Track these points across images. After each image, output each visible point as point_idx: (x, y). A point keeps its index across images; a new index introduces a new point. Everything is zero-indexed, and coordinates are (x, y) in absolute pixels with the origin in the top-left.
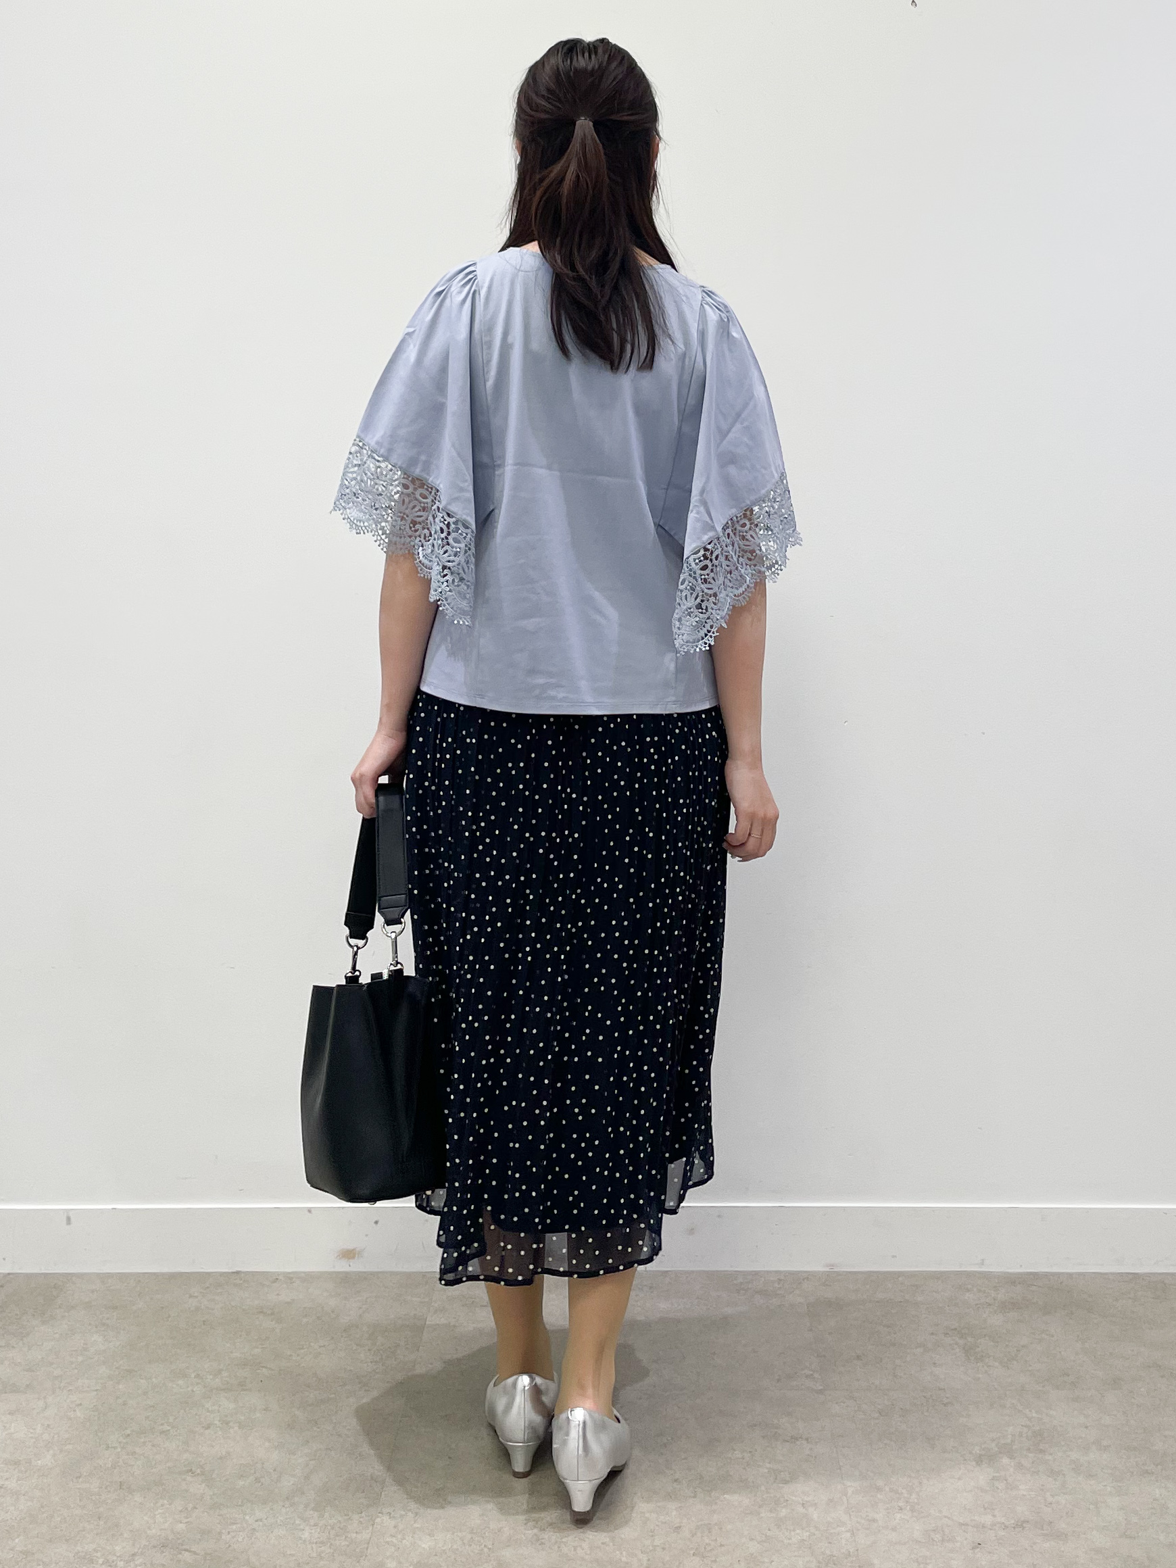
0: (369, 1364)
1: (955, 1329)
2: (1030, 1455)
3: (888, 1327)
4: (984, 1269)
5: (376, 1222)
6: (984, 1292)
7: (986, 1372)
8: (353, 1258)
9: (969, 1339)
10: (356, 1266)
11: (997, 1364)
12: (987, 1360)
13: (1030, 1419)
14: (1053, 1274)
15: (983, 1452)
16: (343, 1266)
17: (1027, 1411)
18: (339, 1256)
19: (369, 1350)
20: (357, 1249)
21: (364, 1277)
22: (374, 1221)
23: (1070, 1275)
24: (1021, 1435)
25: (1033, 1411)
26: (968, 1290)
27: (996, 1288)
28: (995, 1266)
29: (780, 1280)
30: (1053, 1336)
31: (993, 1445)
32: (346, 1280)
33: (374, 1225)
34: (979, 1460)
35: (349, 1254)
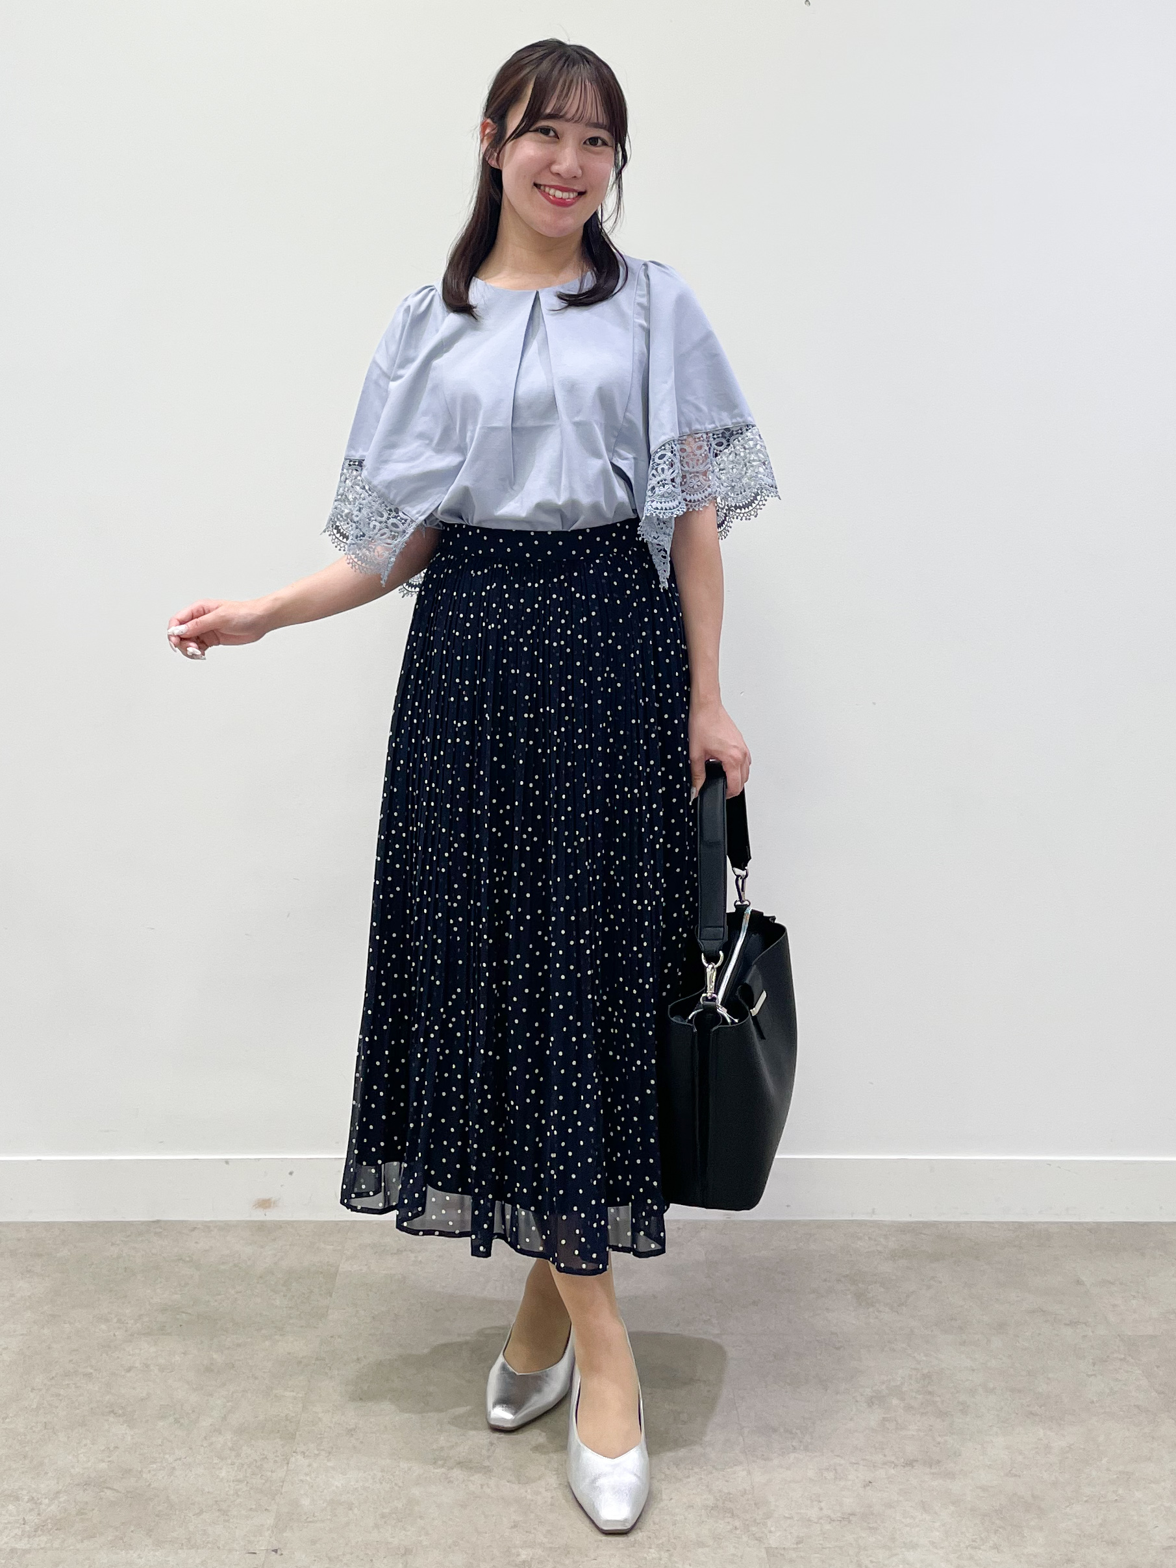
0: (285, 1309)
1: (847, 1276)
2: (919, 1397)
3: (783, 1274)
4: (875, 1218)
5: (291, 1173)
6: (875, 1240)
7: (877, 1318)
8: (269, 1207)
9: (860, 1285)
10: (271, 1215)
11: (887, 1309)
12: (877, 1305)
13: (919, 1362)
14: (941, 1223)
15: (874, 1394)
16: (259, 1216)
17: (916, 1355)
18: (255, 1205)
19: (284, 1296)
20: (273, 1200)
21: (279, 1225)
22: (289, 1172)
23: (958, 1224)
24: (910, 1377)
25: (922, 1354)
26: (860, 1239)
27: (886, 1237)
28: (885, 1216)
29: (679, 1229)
30: (941, 1282)
31: (884, 1387)
32: (262, 1228)
33: (289, 1176)
34: (870, 1403)
35: (265, 1204)
